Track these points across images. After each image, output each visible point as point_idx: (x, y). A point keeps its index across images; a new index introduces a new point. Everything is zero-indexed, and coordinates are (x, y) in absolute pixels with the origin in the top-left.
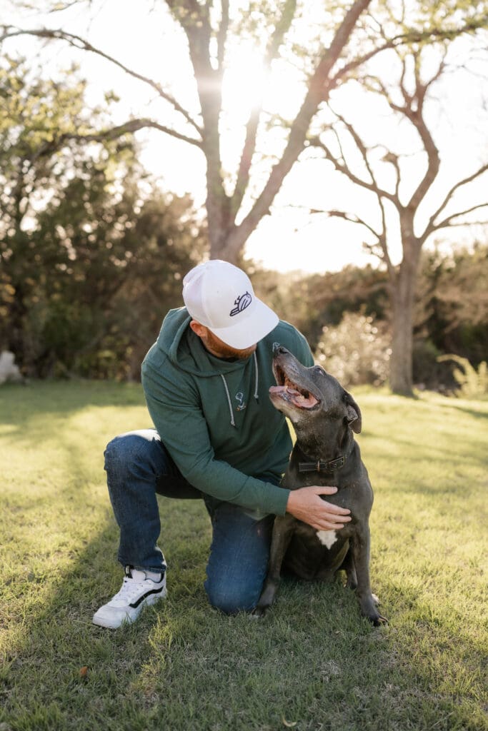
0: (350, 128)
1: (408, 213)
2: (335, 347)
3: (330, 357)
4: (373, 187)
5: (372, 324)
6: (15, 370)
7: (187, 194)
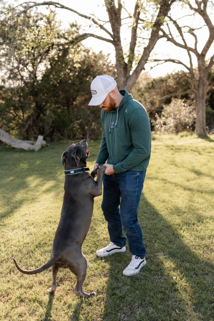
0: (175, 22)
1: (201, 57)
2: (169, 113)
3: (167, 118)
4: (185, 47)
5: (184, 102)
6: (44, 142)
7: (101, 52)
